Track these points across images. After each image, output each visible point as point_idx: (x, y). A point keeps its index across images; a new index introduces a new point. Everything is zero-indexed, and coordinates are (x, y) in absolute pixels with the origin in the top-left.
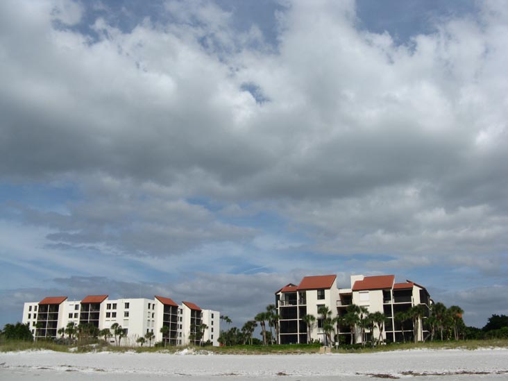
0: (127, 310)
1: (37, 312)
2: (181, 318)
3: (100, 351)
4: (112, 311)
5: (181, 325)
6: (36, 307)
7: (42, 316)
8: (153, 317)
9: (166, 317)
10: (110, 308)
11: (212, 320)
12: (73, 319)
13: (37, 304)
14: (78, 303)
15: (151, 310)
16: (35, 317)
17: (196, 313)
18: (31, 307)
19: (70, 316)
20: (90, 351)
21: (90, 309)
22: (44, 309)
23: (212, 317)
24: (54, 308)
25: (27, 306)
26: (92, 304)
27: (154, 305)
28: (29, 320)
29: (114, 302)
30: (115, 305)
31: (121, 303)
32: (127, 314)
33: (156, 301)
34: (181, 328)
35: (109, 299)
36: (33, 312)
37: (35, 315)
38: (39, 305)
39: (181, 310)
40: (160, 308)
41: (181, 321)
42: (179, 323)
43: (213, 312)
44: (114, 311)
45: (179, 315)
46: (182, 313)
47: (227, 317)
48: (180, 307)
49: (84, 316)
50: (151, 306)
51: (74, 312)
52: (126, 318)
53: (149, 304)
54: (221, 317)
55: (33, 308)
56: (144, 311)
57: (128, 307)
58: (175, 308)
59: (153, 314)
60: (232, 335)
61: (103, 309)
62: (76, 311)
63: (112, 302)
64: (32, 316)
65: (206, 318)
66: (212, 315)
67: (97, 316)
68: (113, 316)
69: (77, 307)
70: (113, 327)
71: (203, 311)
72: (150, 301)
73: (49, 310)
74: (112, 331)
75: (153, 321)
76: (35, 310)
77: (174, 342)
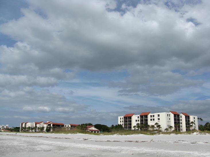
0: (159, 117)
1: (123, 120)
2: (181, 120)
3: (159, 134)
4: (152, 118)
5: (181, 123)
6: (123, 118)
7: (125, 121)
8: (170, 120)
9: (175, 119)
10: (152, 117)
11: (194, 120)
12: (137, 122)
13: (123, 117)
14: (139, 116)
15: (169, 117)
16: (123, 122)
17: (187, 118)
18: (121, 118)
19: (136, 121)
20: (155, 134)
21: (144, 118)
22: (126, 118)
23: (194, 119)
24: (130, 118)
25: (119, 118)
26: (144, 116)
27: (170, 115)
28: (121, 123)
29: (153, 114)
30: (154, 116)
31: (156, 115)
32: (159, 119)
33: (170, 113)
34: (181, 124)
35: (151, 114)
36: (122, 120)
37: (123, 121)
38: (124, 117)
39: (181, 116)
40: (172, 116)
41: (181, 121)
42: (180, 122)
43: (194, 116)
44: (154, 118)
45: (180, 118)
46: (181, 117)
47: (201, 119)
48: (180, 115)
49: (142, 120)
50: (169, 115)
51: (137, 119)
52: (159, 121)
53: (168, 114)
54: (198, 118)
55: (122, 119)
56: (166, 118)
57: (159, 116)
58: (178, 115)
59: (170, 119)
60: (207, 126)
61: (149, 118)
62: (138, 119)
63: (152, 114)
64: (122, 122)
65: (191, 119)
66: (194, 118)
67: (147, 120)
68: (153, 120)
69: (138, 117)
70: (155, 124)
71: (190, 116)
72: (168, 113)
73: (128, 119)
74: (156, 126)
75: (170, 121)
76: (123, 119)
77: (179, 130)
